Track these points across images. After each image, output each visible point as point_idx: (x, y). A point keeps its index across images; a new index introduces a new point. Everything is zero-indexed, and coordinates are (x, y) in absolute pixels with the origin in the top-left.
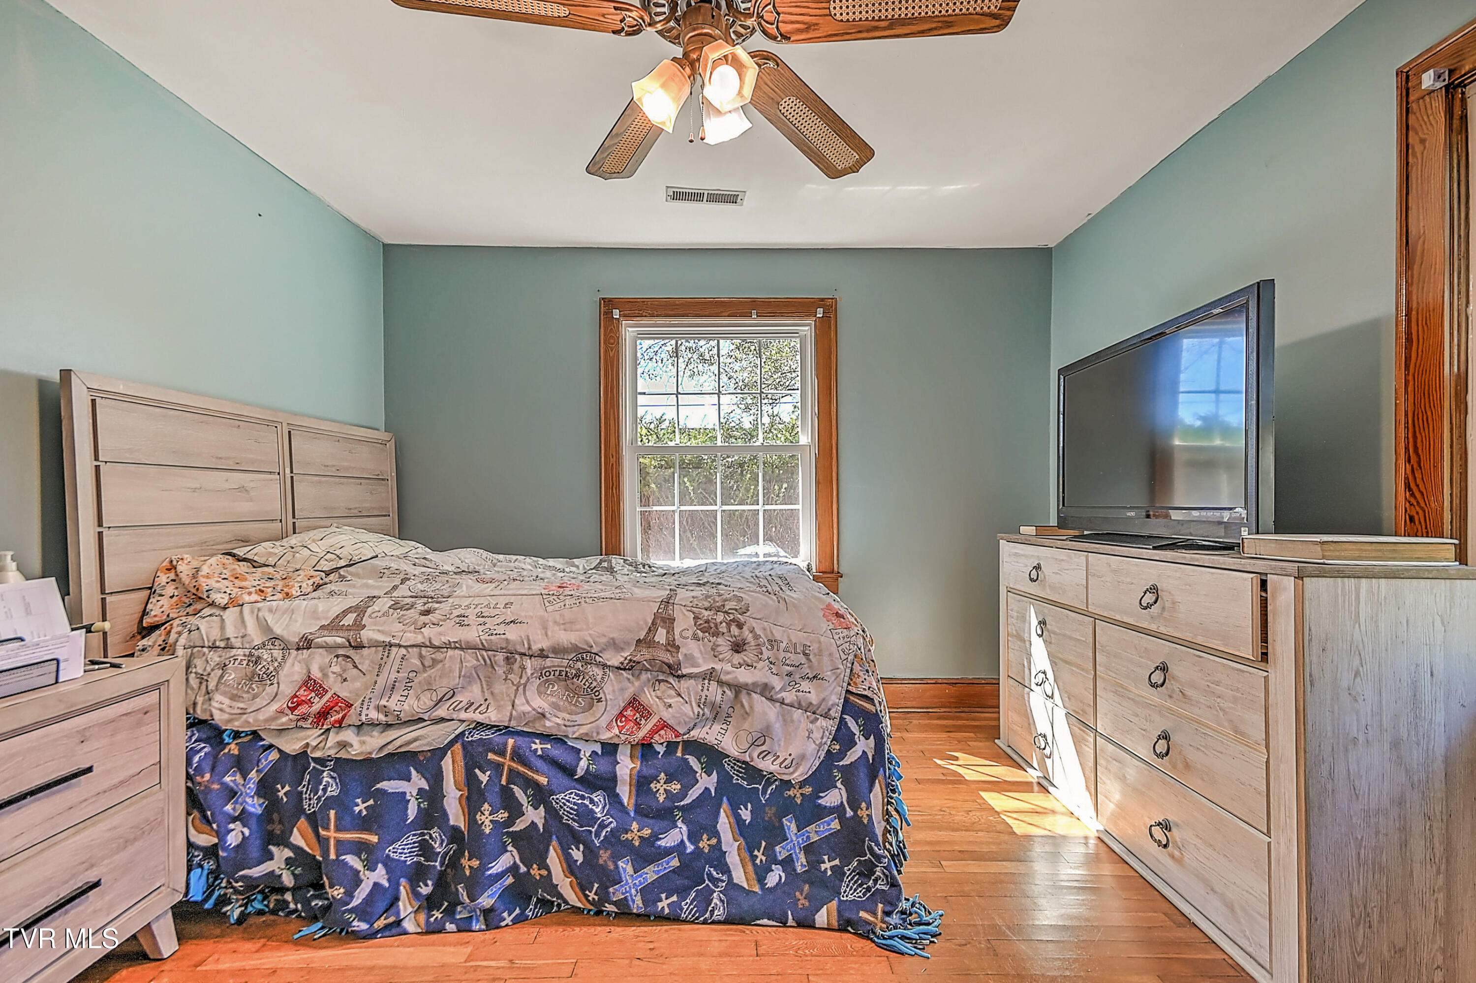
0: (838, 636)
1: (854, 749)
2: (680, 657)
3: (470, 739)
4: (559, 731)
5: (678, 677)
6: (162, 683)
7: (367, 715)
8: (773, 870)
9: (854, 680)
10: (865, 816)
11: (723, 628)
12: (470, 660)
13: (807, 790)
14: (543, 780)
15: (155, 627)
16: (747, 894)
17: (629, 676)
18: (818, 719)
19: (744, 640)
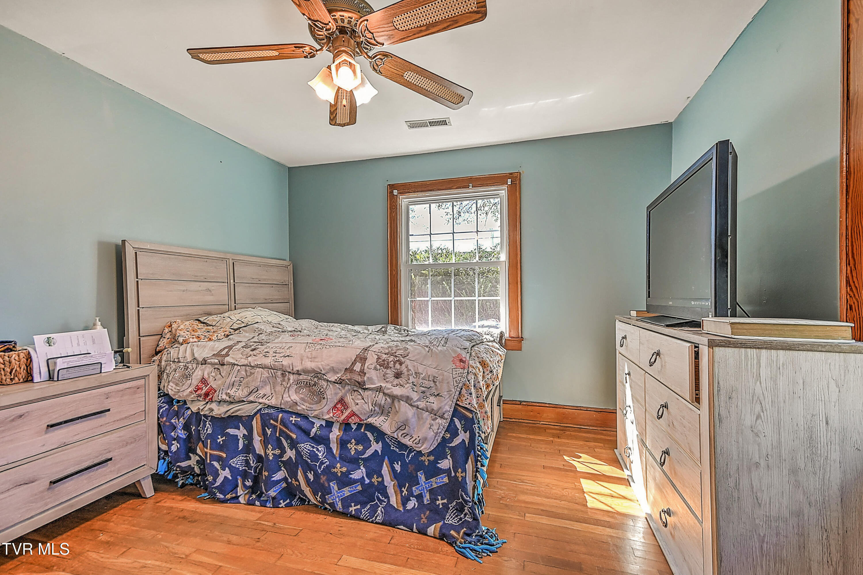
0: (456, 372)
1: (457, 438)
2: (365, 379)
3: (263, 412)
4: (304, 412)
5: (364, 389)
6: (146, 376)
7: (221, 397)
8: (411, 500)
9: (461, 398)
10: (460, 477)
11: (391, 364)
12: (266, 374)
13: (431, 458)
14: (294, 436)
15: (160, 352)
16: (396, 511)
17: (340, 387)
18: (437, 418)
19: (401, 371)
